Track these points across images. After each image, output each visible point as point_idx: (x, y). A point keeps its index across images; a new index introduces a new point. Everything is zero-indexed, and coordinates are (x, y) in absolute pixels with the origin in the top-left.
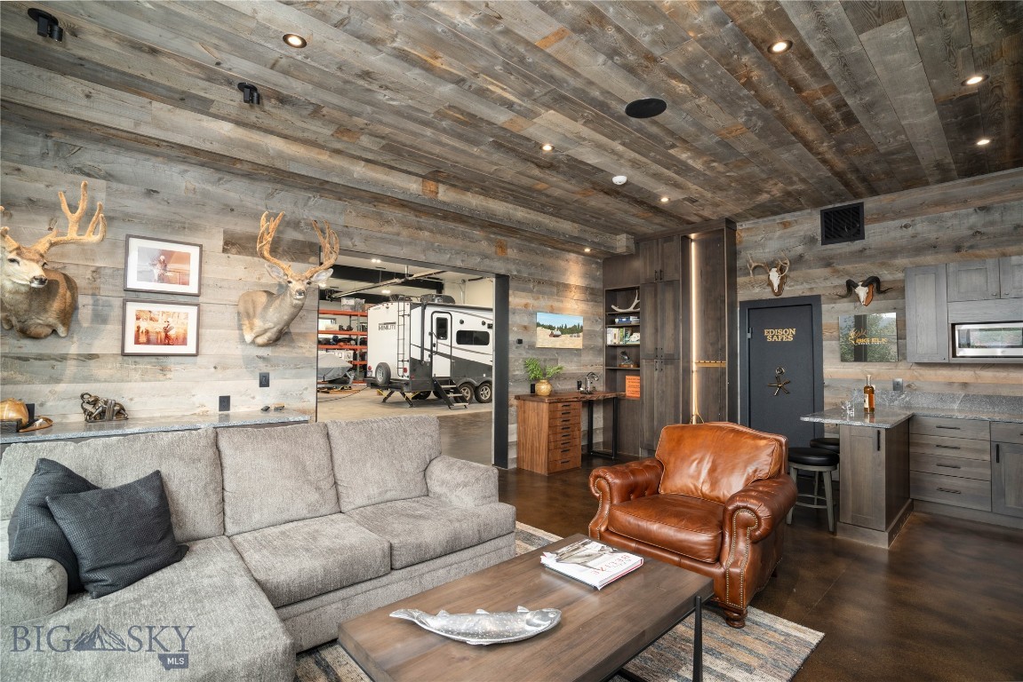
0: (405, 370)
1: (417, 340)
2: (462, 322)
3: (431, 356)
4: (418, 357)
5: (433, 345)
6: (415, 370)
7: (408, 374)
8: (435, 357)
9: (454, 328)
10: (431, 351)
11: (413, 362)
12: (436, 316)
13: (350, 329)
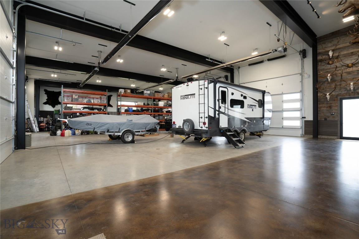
0: (204, 123)
1: (212, 104)
2: (233, 94)
3: (219, 114)
4: (213, 115)
5: (220, 107)
6: (211, 123)
7: (207, 125)
8: (221, 115)
9: (229, 97)
10: (219, 111)
11: (210, 118)
12: (221, 89)
13: (148, 104)
